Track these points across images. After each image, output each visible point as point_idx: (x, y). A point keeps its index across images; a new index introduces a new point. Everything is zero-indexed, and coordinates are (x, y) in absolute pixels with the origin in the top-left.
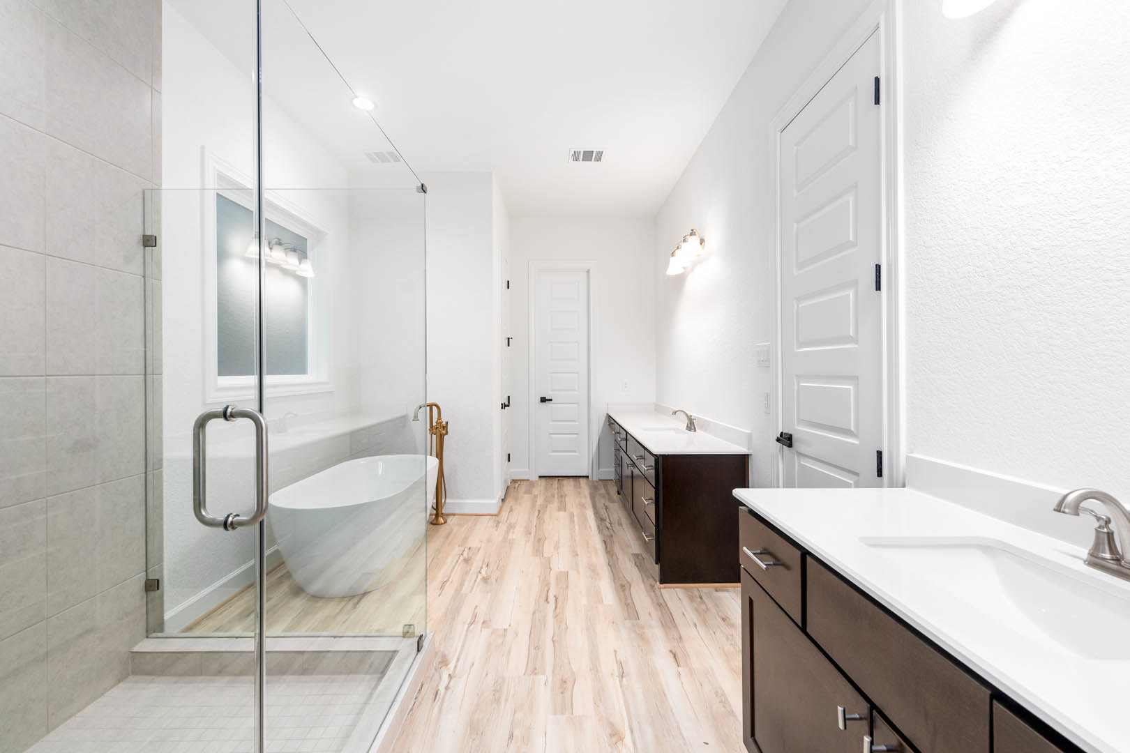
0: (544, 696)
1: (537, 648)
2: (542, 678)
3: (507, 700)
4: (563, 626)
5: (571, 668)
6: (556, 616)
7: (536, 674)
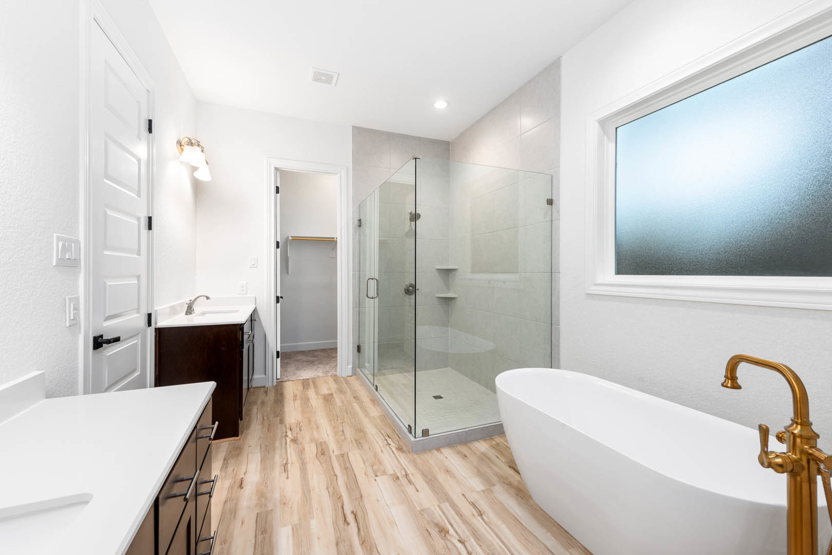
0: (332, 446)
1: (346, 469)
2: (336, 453)
3: (352, 442)
4: (331, 489)
5: (319, 461)
6: (340, 497)
7: (341, 454)
